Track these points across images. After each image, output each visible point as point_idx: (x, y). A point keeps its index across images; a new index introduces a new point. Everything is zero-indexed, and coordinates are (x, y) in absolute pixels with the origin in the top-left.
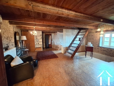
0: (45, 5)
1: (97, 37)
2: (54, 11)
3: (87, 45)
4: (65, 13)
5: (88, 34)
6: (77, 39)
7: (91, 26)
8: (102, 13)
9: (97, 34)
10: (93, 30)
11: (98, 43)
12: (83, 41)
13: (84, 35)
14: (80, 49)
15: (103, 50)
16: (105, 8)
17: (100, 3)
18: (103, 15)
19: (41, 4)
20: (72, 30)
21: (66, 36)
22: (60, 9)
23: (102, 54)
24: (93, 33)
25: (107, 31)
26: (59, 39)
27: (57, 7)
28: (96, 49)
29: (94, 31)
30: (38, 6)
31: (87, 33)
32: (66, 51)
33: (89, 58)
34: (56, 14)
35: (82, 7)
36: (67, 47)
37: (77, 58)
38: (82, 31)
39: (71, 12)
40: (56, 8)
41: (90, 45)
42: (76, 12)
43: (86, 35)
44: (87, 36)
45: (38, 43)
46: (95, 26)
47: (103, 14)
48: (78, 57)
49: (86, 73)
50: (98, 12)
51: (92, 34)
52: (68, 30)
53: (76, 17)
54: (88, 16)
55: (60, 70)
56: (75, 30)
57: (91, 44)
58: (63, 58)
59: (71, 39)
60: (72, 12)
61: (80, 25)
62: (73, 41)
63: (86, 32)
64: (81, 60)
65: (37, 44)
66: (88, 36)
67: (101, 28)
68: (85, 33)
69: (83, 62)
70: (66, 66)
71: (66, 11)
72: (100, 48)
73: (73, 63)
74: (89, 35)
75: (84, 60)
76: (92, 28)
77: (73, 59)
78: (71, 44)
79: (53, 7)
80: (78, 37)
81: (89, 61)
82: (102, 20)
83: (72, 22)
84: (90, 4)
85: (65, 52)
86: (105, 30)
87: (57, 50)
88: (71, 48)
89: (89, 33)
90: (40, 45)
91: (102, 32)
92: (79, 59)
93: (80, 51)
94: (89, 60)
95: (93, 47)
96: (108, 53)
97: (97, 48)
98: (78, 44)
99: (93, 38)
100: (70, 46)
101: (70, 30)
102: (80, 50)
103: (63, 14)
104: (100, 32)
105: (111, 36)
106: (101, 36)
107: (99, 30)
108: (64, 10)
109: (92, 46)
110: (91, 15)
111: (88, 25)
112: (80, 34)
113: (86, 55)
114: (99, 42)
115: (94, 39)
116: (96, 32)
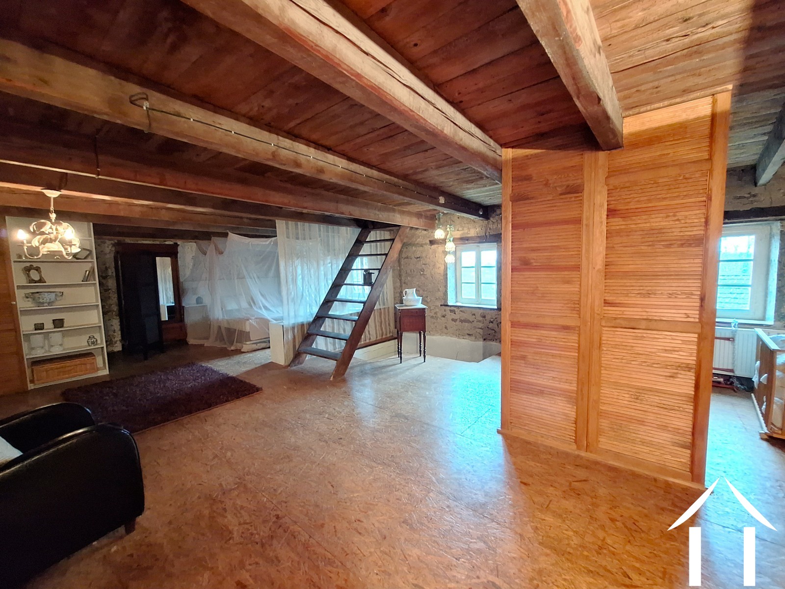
0: (215, 112)
1: (438, 265)
2: (256, 144)
3: (402, 303)
4: (308, 161)
5: (401, 252)
6: (356, 276)
7: (409, 213)
8: (438, 176)
9: (435, 252)
10: (418, 232)
11: (442, 289)
12: (382, 285)
13: (386, 255)
14: (372, 330)
15: (461, 321)
16: (443, 167)
17: (426, 151)
18: (442, 182)
19: (196, 109)
20: (323, 227)
21: (297, 262)
22: (286, 142)
23: (458, 336)
24: (422, 246)
25: (464, 240)
26: (241, 277)
27: (270, 131)
28: (437, 318)
29: (421, 236)
30: (178, 115)
31: (398, 245)
32: (303, 348)
33: (413, 362)
34: (268, 159)
35: (371, 149)
36: (302, 325)
37: (363, 374)
38: (373, 235)
39: (331, 158)
40: (264, 135)
41: (414, 300)
42: (351, 159)
43: (394, 255)
44: (399, 260)
45: (59, 323)
46: (426, 217)
47: (442, 179)
48: (368, 367)
49: (406, 418)
50: (427, 173)
51: (418, 251)
52: (307, 224)
53: (351, 180)
54: (396, 180)
55: (293, 440)
56: (343, 229)
57: (418, 295)
58: (289, 389)
59: (325, 275)
60: (336, 158)
61: (366, 205)
62: (336, 286)
63: (393, 240)
64: (384, 376)
65: (39, 327)
66: (403, 261)
67: (444, 225)
68: (388, 244)
69: (392, 380)
70: (320, 414)
71: (312, 150)
72: (451, 311)
73: (348, 394)
74: (404, 255)
75: (397, 375)
76: (413, 222)
77: (344, 381)
78: (328, 302)
79: (253, 128)
80: (358, 263)
81: (416, 371)
82: (442, 200)
83: (328, 190)
84: (398, 147)
85: (297, 356)
86: (458, 236)
87: (239, 352)
88: (327, 326)
89: (405, 245)
90: (78, 331)
91: (450, 246)
92: (374, 375)
93: (373, 339)
94: (416, 368)
95: (424, 309)
96: (475, 327)
97: (439, 315)
98: (364, 303)
99: (423, 270)
100: (320, 318)
101: (315, 226)
102: (373, 332)
103: (298, 164)
104: (443, 242)
105: (478, 259)
106: (450, 259)
107: (439, 234)
108: (301, 148)
109: (420, 306)
110: (405, 177)
111: (400, 208)
112: (366, 249)
113: (400, 353)
114: (446, 286)
115: (427, 273)
116: (432, 242)
